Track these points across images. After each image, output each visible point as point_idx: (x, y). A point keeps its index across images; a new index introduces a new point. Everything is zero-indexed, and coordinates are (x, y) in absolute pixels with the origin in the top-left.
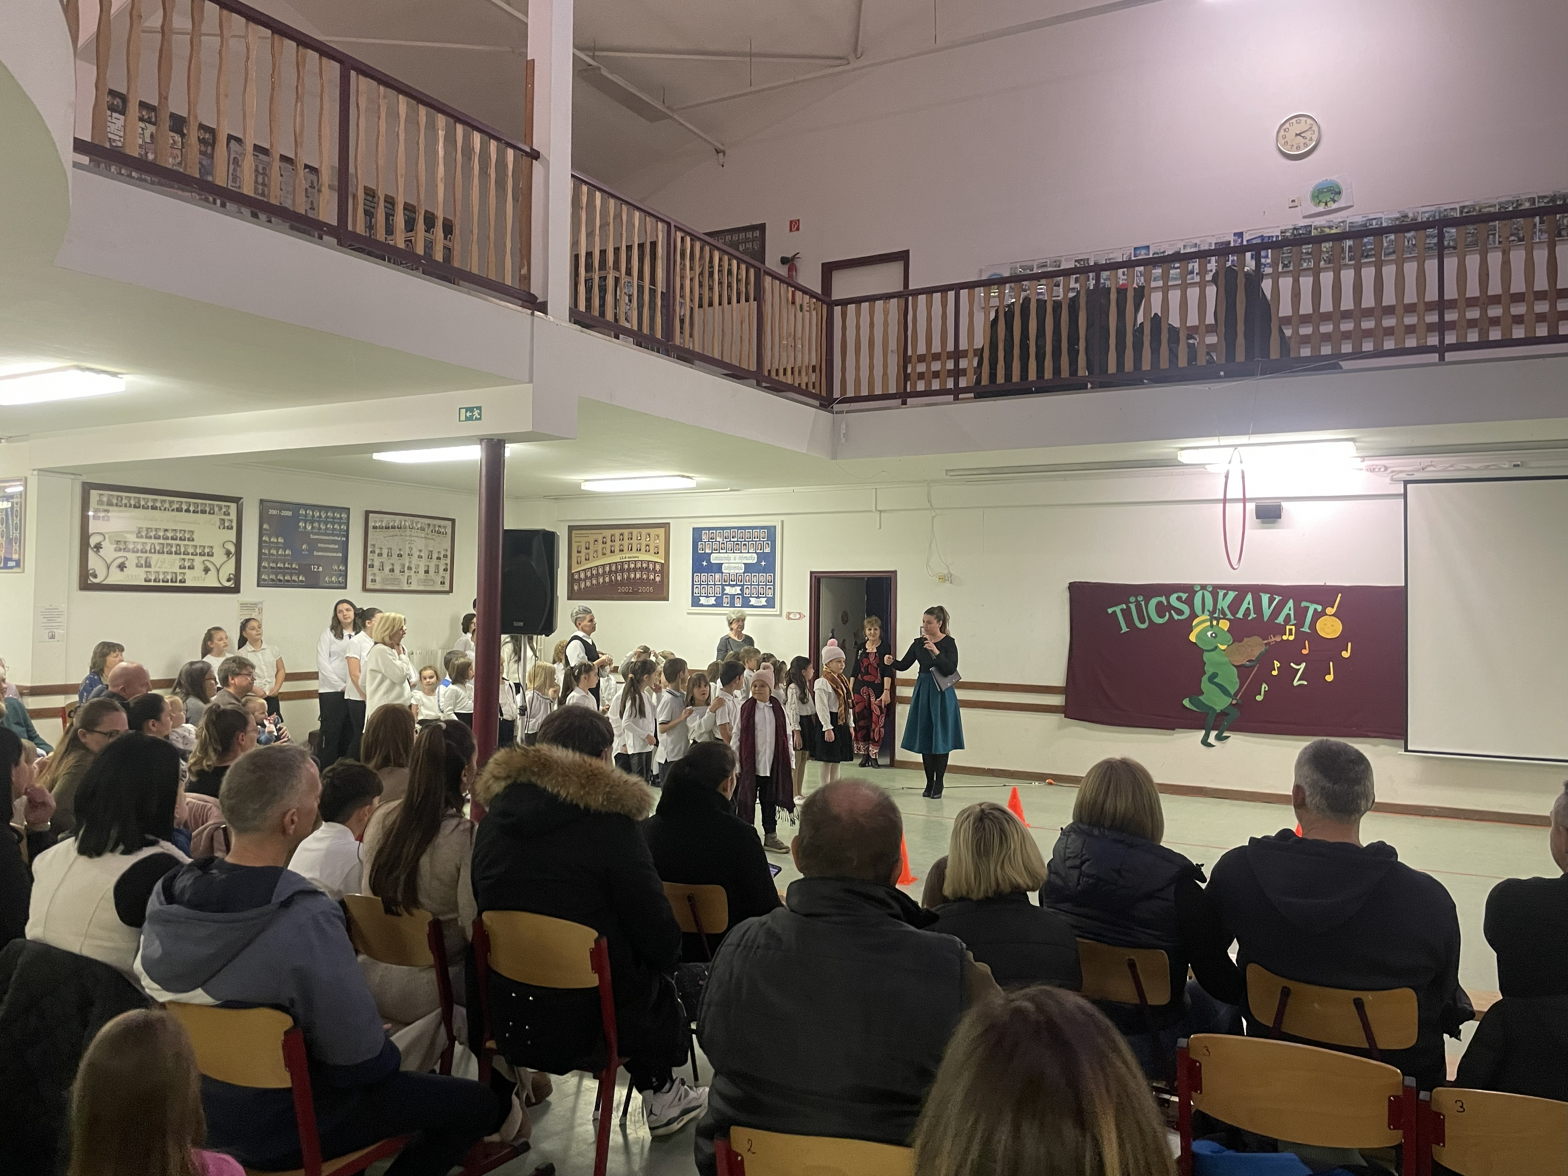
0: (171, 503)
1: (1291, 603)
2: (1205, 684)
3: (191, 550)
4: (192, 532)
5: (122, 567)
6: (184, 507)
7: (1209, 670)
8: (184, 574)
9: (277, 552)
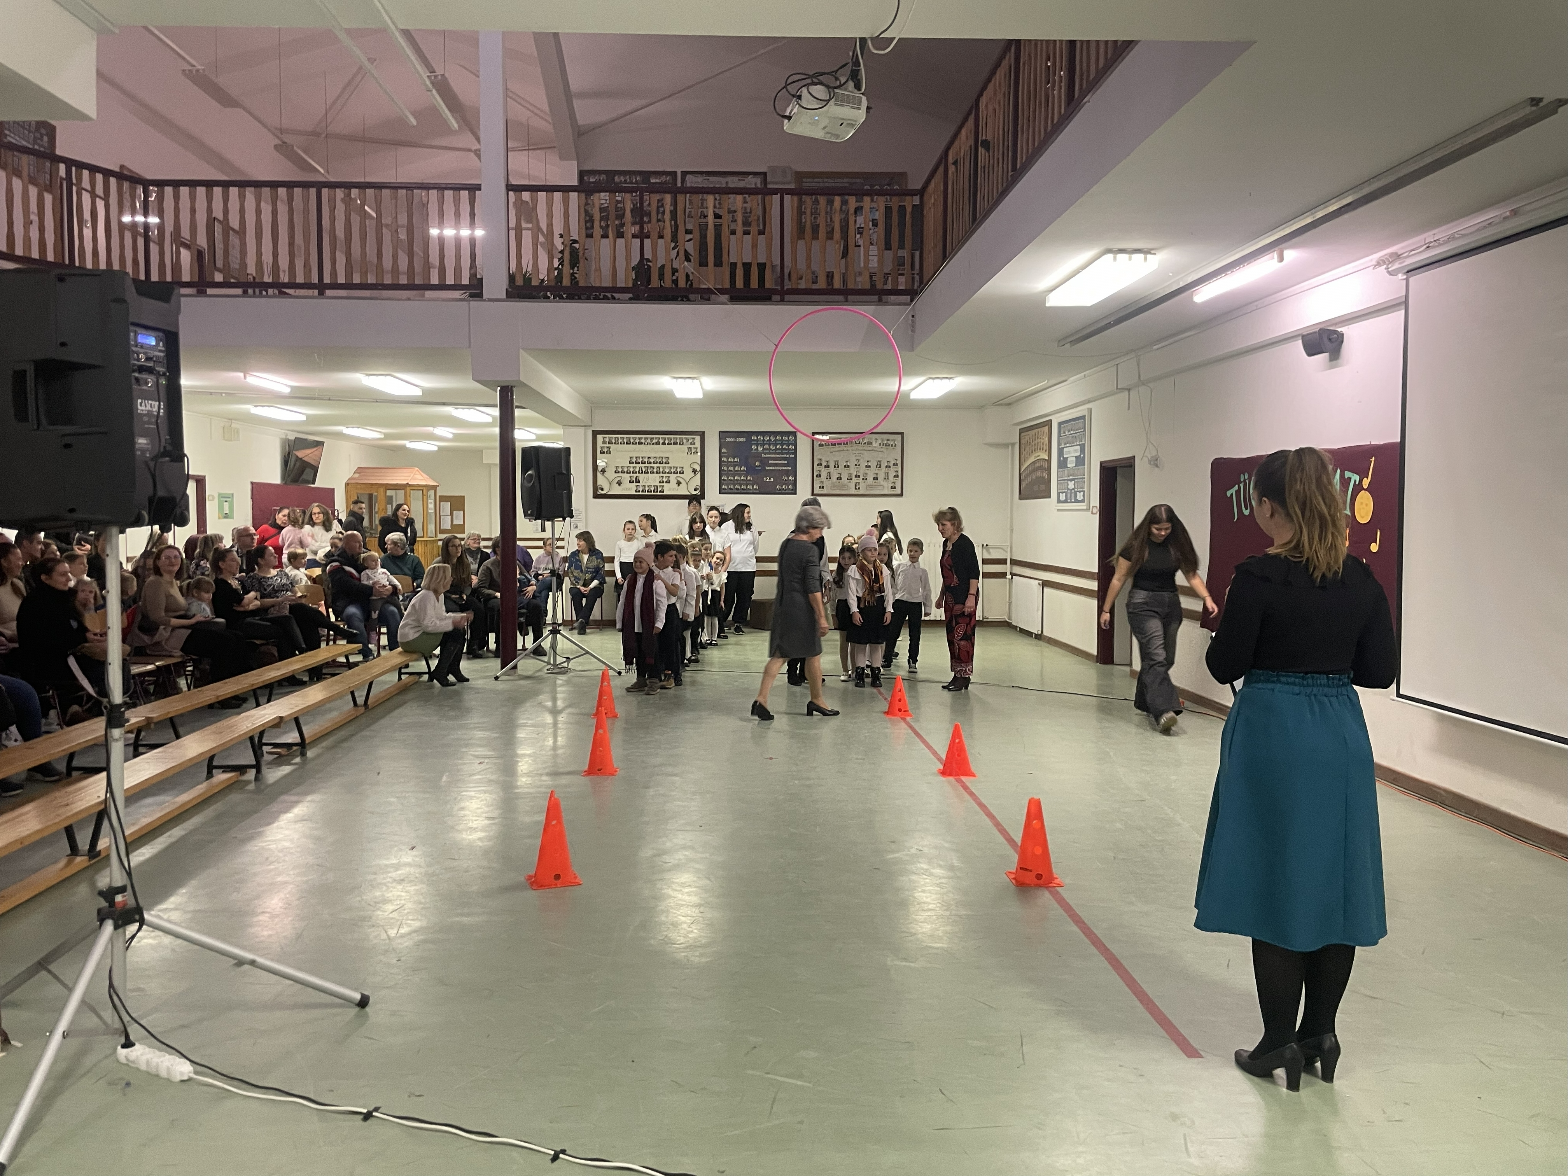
0: (652, 439)
3: (667, 470)
4: (668, 458)
5: (619, 483)
6: (661, 441)
8: (663, 486)
9: (734, 468)
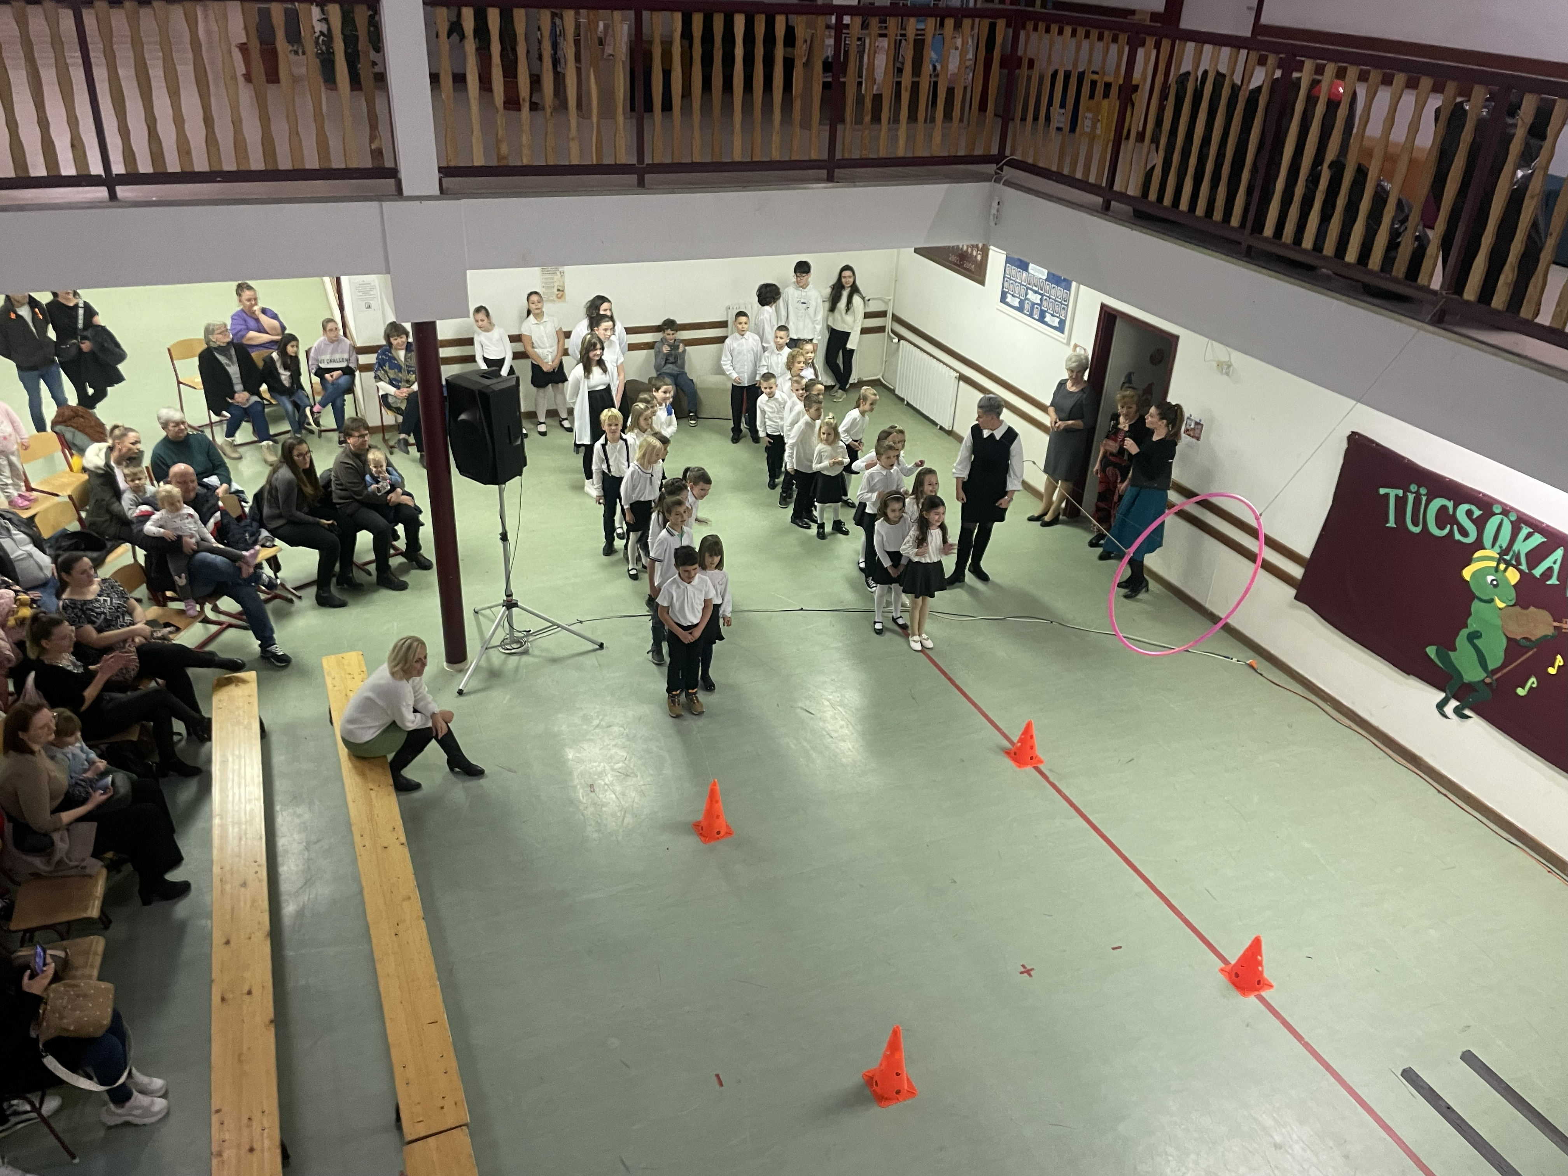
2: (1461, 640)
7: (1473, 624)
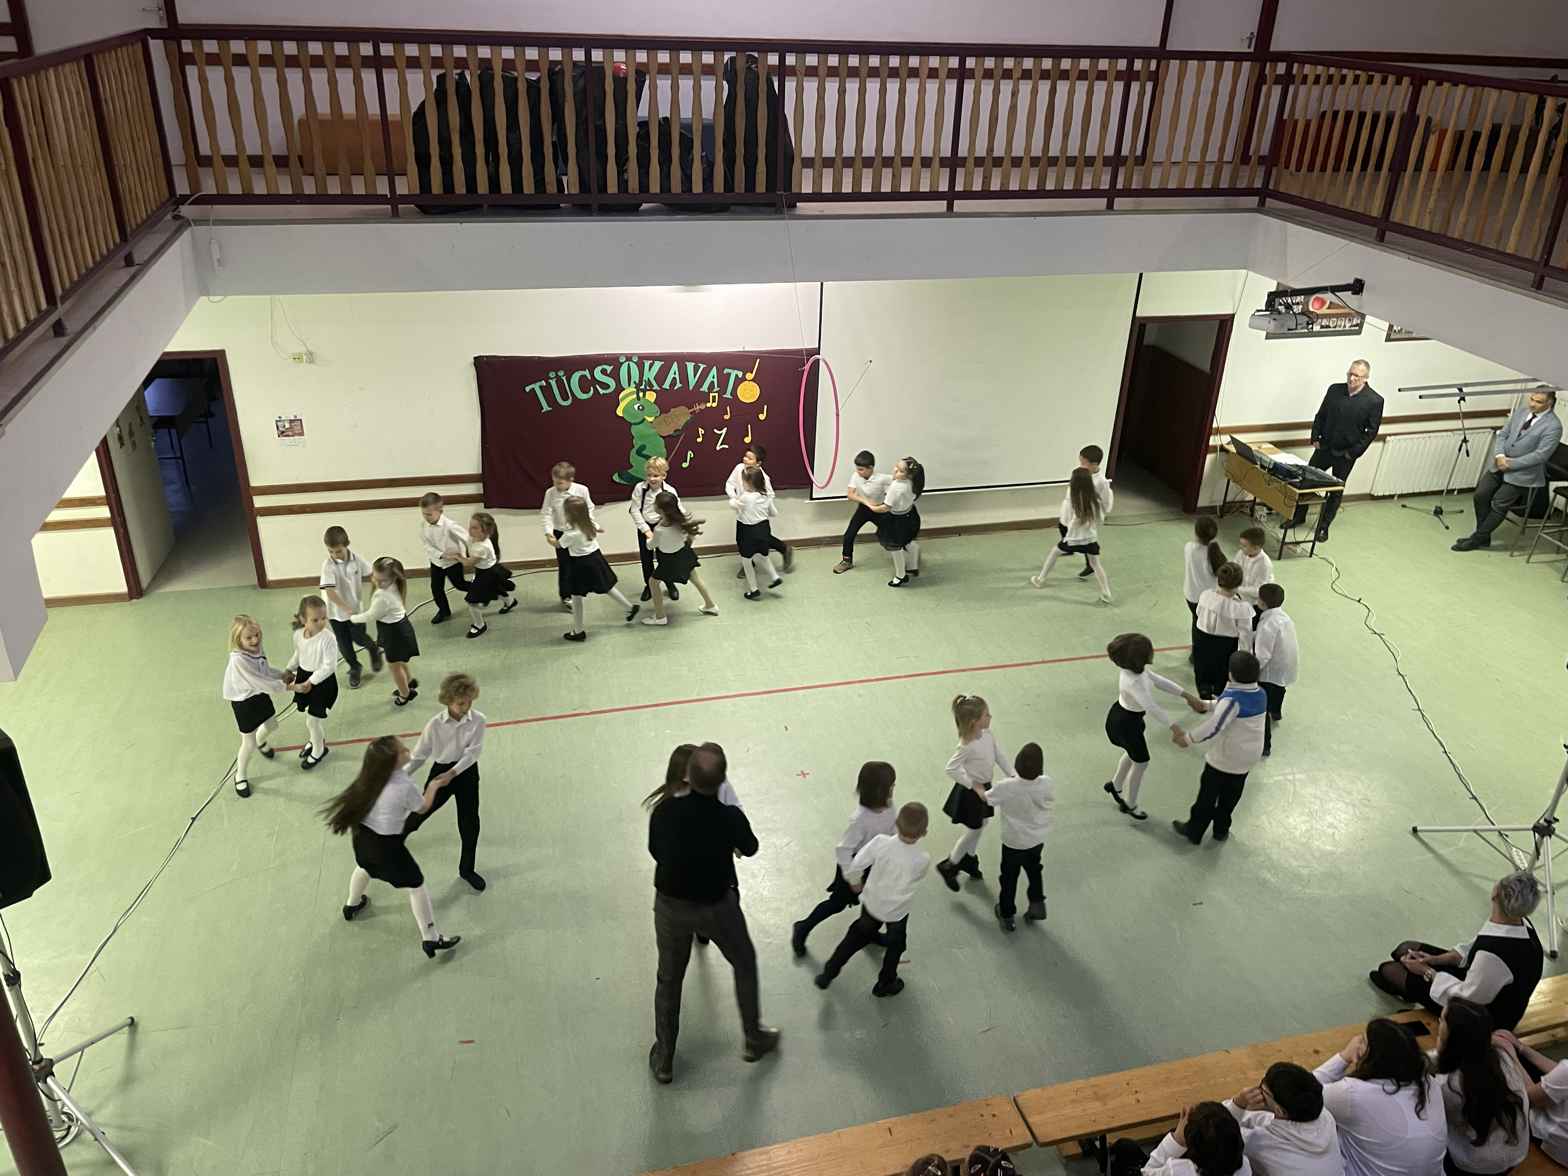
1: (714, 371)
2: (633, 457)
7: (637, 443)
